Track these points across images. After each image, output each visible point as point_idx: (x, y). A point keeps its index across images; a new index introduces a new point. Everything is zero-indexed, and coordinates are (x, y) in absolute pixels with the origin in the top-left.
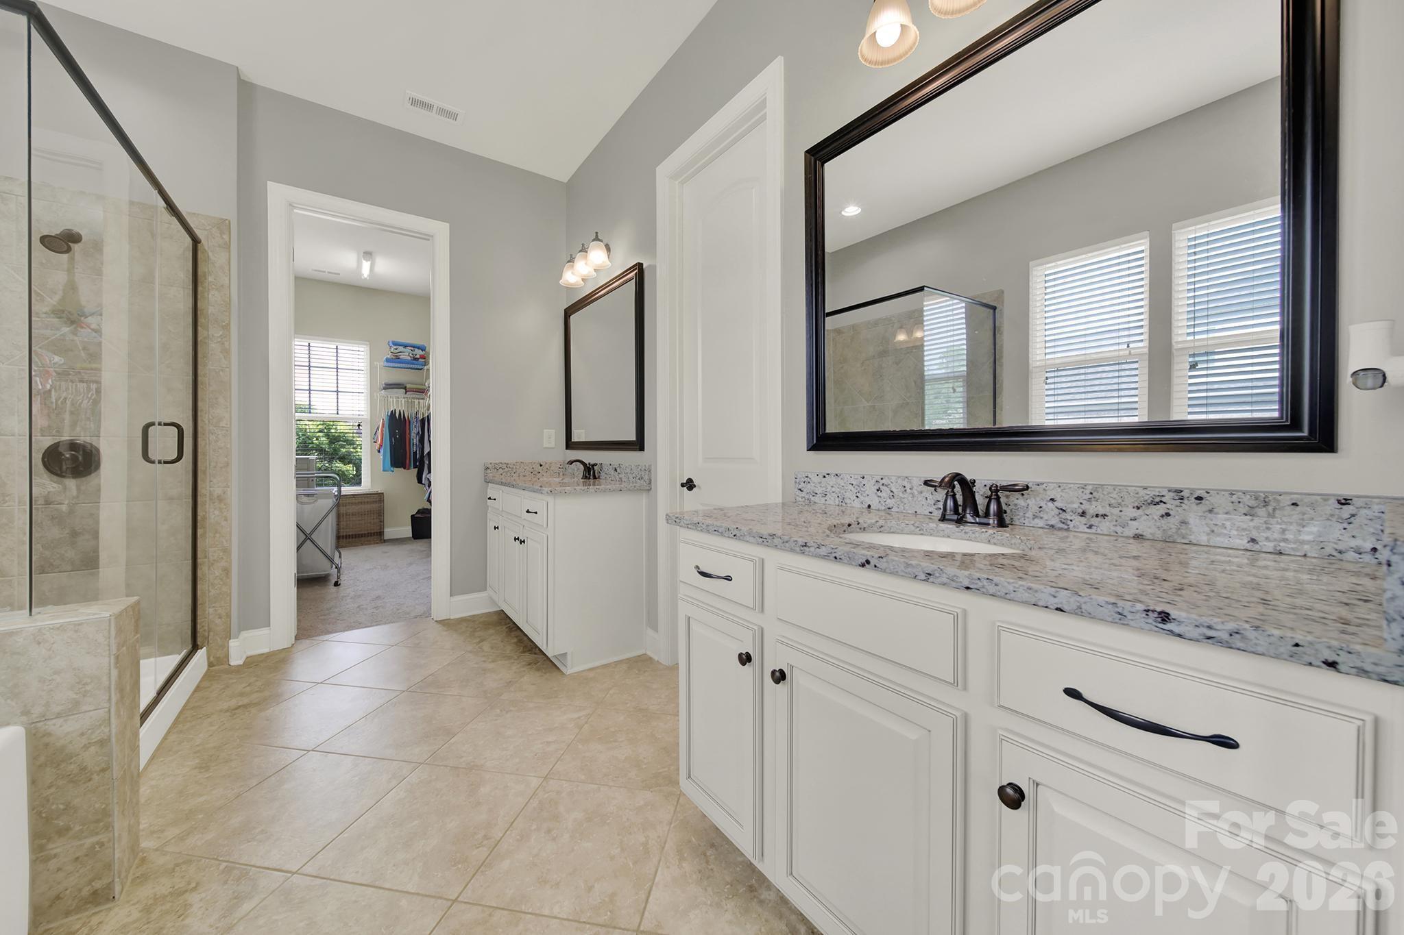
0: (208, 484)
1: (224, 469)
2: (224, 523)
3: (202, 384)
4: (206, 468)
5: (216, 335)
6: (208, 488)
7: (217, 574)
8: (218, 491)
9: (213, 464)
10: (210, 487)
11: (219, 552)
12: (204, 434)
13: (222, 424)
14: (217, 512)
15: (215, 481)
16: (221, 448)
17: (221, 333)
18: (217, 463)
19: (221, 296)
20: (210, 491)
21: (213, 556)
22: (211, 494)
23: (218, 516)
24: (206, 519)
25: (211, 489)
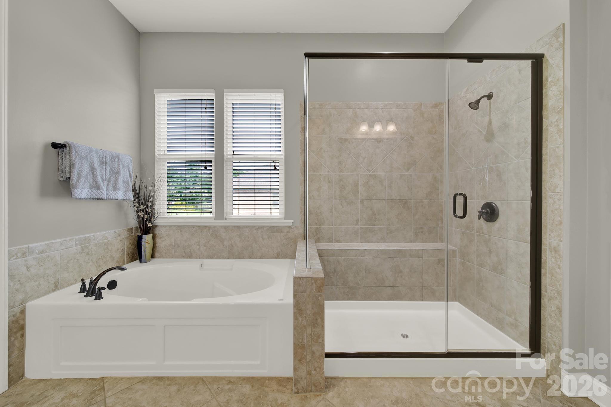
0: (548, 236)
1: (558, 227)
2: (558, 270)
3: (545, 161)
4: (547, 224)
5: (553, 121)
6: (548, 239)
7: (553, 309)
8: (554, 243)
9: (551, 222)
10: (549, 239)
11: (555, 292)
12: (546, 198)
13: (558, 190)
14: (553, 260)
15: (552, 234)
16: (556, 210)
17: (557, 117)
18: (553, 220)
19: (557, 88)
20: (549, 243)
21: (551, 293)
22: (550, 245)
23: (554, 263)
24: (546, 262)
25: (550, 241)
